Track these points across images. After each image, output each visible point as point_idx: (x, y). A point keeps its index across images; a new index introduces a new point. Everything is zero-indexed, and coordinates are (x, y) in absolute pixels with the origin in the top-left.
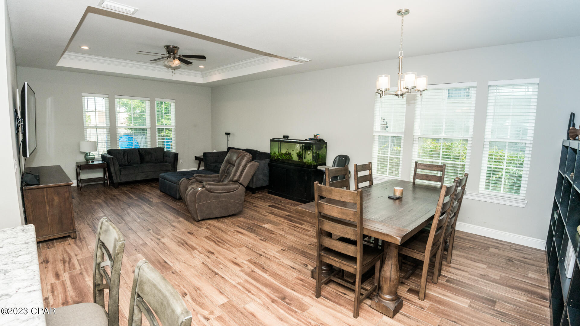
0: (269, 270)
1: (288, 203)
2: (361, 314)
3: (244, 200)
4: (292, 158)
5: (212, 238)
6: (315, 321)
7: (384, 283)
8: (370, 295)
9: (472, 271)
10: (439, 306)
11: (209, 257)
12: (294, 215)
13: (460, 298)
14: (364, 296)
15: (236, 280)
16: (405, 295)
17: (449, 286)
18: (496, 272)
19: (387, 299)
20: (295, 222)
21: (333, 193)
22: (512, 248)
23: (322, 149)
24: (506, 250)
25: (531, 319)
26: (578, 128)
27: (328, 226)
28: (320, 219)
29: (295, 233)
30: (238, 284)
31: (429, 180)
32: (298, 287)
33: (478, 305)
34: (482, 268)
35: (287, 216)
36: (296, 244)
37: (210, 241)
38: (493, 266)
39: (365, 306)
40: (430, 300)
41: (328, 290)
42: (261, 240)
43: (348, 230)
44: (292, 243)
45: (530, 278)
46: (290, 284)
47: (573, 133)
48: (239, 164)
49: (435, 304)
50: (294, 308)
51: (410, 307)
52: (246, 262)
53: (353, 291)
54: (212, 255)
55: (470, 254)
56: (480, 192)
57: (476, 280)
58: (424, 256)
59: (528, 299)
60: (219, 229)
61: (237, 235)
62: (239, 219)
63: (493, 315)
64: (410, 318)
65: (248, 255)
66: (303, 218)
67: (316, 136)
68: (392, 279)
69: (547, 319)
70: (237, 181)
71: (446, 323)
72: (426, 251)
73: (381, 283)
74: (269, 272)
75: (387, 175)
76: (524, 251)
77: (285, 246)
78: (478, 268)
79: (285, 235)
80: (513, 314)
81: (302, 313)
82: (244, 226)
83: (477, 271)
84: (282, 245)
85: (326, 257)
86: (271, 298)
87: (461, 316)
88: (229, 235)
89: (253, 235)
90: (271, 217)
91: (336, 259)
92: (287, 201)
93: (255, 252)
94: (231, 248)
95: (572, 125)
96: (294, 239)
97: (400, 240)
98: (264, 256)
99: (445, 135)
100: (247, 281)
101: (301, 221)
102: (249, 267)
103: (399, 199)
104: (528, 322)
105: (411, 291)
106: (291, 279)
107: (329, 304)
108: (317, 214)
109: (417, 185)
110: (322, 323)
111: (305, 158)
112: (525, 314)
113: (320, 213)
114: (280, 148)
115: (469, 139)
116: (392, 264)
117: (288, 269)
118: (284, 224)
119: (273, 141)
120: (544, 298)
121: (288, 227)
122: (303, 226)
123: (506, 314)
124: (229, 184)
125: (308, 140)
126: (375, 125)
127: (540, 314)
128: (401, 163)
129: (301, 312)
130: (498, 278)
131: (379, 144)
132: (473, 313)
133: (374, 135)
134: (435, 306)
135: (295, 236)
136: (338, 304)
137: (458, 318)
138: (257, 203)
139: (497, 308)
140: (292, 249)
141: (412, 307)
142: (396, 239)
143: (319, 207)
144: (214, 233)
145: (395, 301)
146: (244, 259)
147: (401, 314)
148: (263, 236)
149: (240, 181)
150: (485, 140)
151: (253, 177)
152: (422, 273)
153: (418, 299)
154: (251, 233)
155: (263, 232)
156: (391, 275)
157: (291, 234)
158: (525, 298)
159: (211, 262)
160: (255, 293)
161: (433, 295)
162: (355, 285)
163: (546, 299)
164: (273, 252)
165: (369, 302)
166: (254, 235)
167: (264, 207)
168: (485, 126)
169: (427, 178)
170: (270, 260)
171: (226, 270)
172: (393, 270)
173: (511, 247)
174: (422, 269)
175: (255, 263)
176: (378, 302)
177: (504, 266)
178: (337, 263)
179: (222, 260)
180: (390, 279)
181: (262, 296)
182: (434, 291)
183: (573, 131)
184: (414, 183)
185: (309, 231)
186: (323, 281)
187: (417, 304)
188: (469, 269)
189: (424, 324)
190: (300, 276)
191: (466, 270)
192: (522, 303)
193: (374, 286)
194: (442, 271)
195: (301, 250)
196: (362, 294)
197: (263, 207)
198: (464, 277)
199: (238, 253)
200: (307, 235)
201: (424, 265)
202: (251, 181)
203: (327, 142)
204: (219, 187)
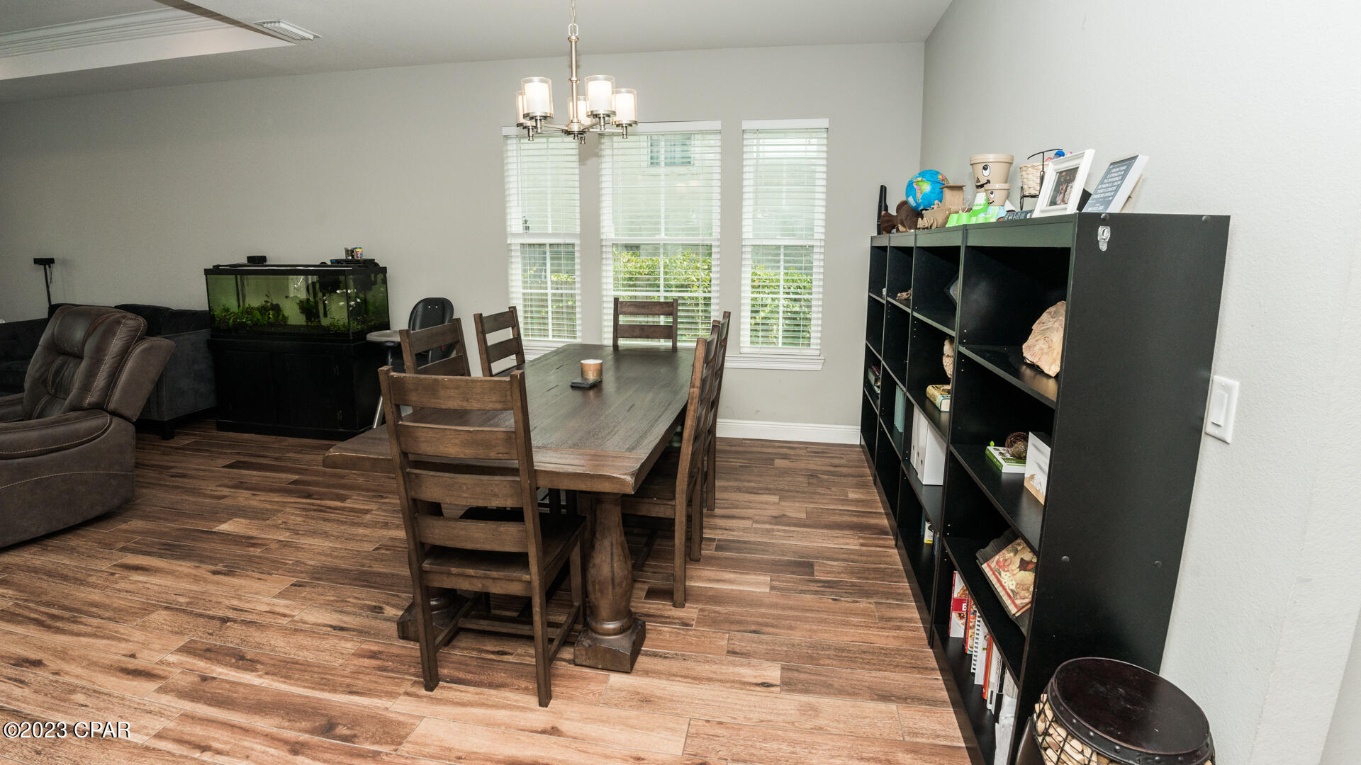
0: (263, 659)
1: (292, 450)
2: (556, 690)
3: (137, 463)
4: (285, 318)
5: (26, 613)
6: (439, 758)
7: (598, 594)
8: (568, 635)
9: (756, 515)
10: (718, 608)
11: (21, 682)
12: (315, 478)
13: (751, 577)
14: (556, 643)
15: (146, 727)
16: (644, 608)
17: (725, 558)
18: (797, 504)
19: (611, 632)
20: (322, 496)
21: (442, 393)
22: (810, 452)
23: (374, 287)
24: (801, 458)
25: (876, 579)
26: (894, 213)
27: (434, 488)
28: (409, 474)
29: (327, 527)
30: (159, 736)
31: (648, 337)
32: (367, 678)
33: (787, 582)
34: (770, 503)
35: (289, 484)
36: (336, 557)
37: (19, 623)
38: (789, 494)
39: (562, 667)
40: (697, 601)
41: (455, 658)
42: (215, 573)
43: (497, 485)
44: (324, 558)
45: (852, 501)
46: (339, 679)
47: (888, 221)
48: (100, 351)
49: (708, 607)
50: (368, 746)
51: (660, 632)
52: (173, 658)
53: (530, 638)
54: (37, 670)
55: (744, 481)
56: (742, 351)
57: (768, 531)
58: (675, 506)
59: (861, 541)
60: (50, 574)
61: (123, 578)
62: (124, 526)
63: (816, 592)
64: (665, 657)
65: (177, 633)
66: (343, 481)
67: (352, 251)
68: (617, 581)
69: (898, 570)
70: (99, 407)
71: (741, 640)
72: (677, 495)
73: (592, 597)
74: (262, 663)
75: (550, 338)
76: (827, 453)
77: (302, 572)
78: (766, 506)
79: (295, 539)
80: (845, 578)
81: (396, 750)
82: (148, 545)
83: (766, 513)
84: (292, 572)
85: (442, 573)
86: (285, 742)
87: (763, 616)
88: (95, 586)
89: (185, 567)
90: (244, 498)
91: (471, 572)
92: (286, 443)
93: (201, 615)
94: (112, 625)
95: (883, 208)
96: (326, 544)
97: (633, 481)
98: (235, 621)
99: (666, 237)
100: (188, 717)
101: (340, 490)
102: (188, 671)
103: (597, 386)
104: (873, 585)
105: (653, 594)
106: (340, 661)
107: (469, 695)
108: (397, 459)
109: (623, 350)
110: (460, 754)
111: (325, 315)
112: (862, 573)
113: (405, 454)
114: (240, 295)
115: (714, 243)
116: (612, 545)
117: (323, 636)
118: (288, 510)
119: (214, 272)
120: (882, 531)
121: (302, 516)
122: (348, 504)
123: (836, 582)
124: (67, 420)
125: (329, 263)
126: (508, 217)
127: (886, 564)
128: (579, 307)
129: (394, 747)
130: (803, 516)
131: (524, 265)
132: (781, 601)
133: (509, 242)
134: (710, 612)
135: (326, 535)
136: (491, 686)
137: (759, 620)
138: (184, 465)
139: (819, 576)
140: (324, 576)
141: (666, 629)
142: (623, 482)
143: (402, 439)
144: (32, 593)
145: (631, 631)
146: (164, 650)
147: (647, 654)
148: (221, 560)
149: (112, 406)
150: (744, 244)
151: (158, 385)
152: (674, 546)
153: (672, 607)
154: (175, 562)
155: (219, 547)
156: (613, 572)
157: (314, 534)
158: (856, 542)
159: (34, 696)
160: (227, 748)
161: (698, 587)
162: (530, 622)
163: (887, 534)
164: (267, 599)
165: (567, 653)
166: (188, 564)
167: (212, 471)
168: (741, 215)
169: (645, 332)
170: (259, 626)
171: (102, 704)
172: (616, 558)
173: (808, 449)
174: (673, 538)
175: (208, 650)
176: (590, 646)
177: (806, 490)
178: (475, 581)
179: (77, 677)
180: (613, 580)
181: (256, 746)
182: (700, 578)
183: (886, 218)
184: (616, 346)
185: (367, 512)
186: (440, 638)
187: (674, 618)
188: (750, 510)
189: (699, 659)
190: (365, 646)
191: (746, 515)
192: (853, 552)
193: (574, 610)
194: (704, 531)
195: (357, 570)
196: (551, 641)
197: (206, 473)
198: (745, 530)
199: (138, 636)
200: (366, 525)
201: (676, 527)
202: (153, 400)
203: (386, 268)
204: (30, 434)
